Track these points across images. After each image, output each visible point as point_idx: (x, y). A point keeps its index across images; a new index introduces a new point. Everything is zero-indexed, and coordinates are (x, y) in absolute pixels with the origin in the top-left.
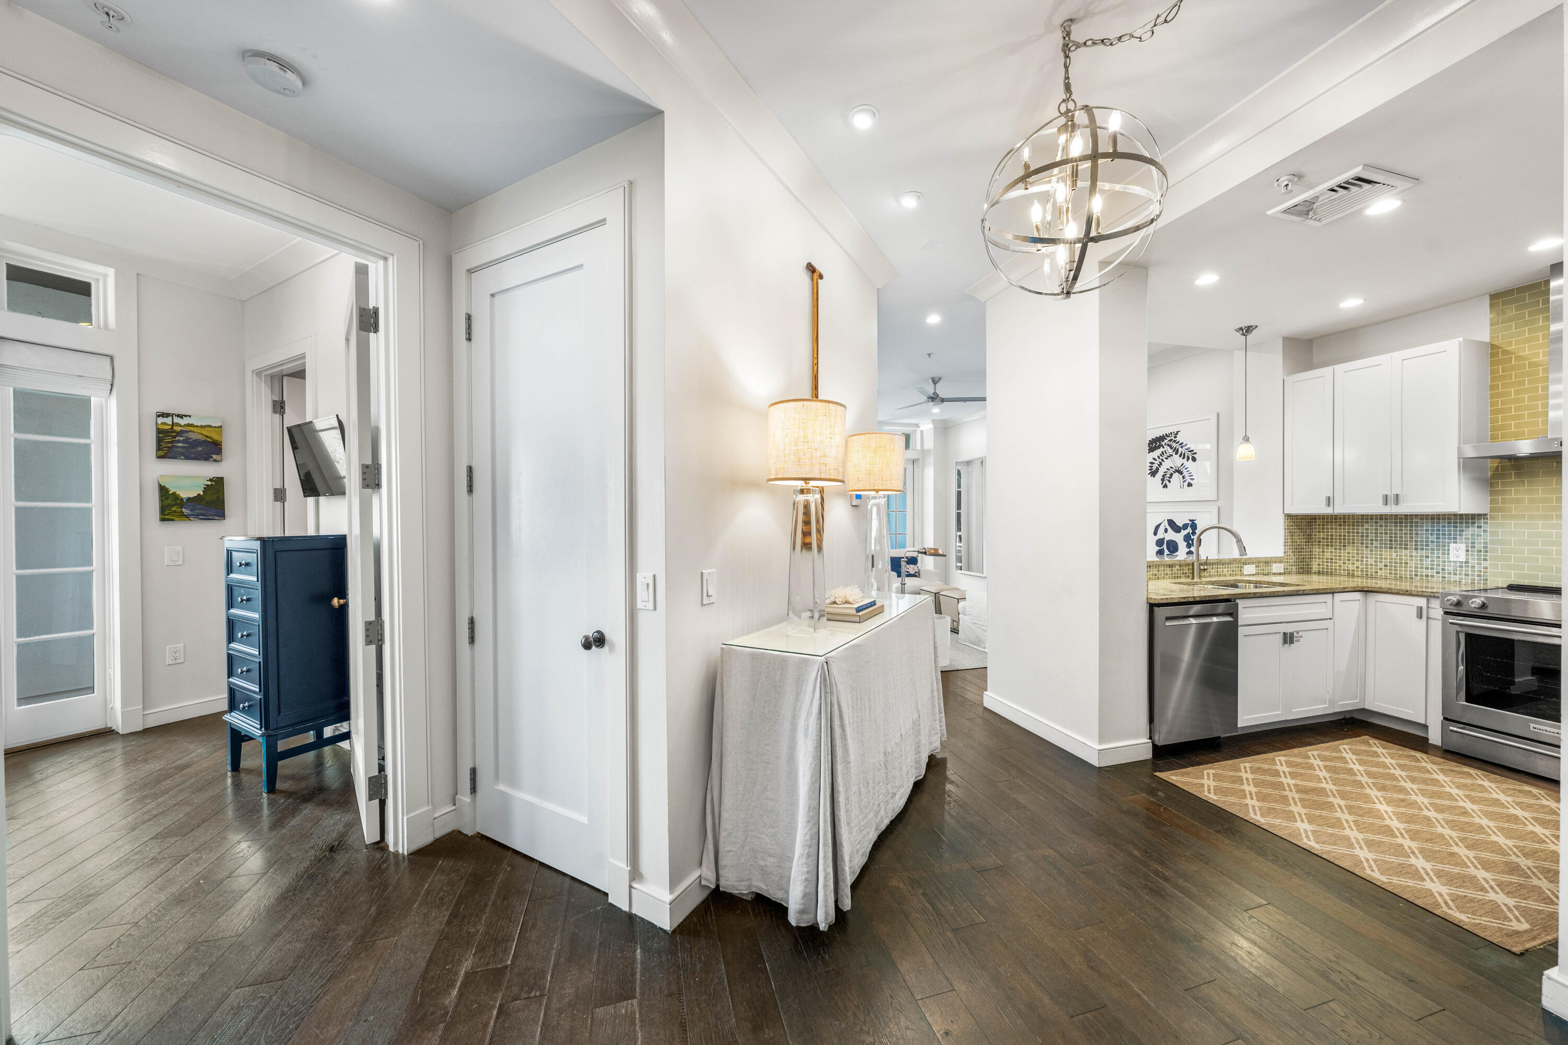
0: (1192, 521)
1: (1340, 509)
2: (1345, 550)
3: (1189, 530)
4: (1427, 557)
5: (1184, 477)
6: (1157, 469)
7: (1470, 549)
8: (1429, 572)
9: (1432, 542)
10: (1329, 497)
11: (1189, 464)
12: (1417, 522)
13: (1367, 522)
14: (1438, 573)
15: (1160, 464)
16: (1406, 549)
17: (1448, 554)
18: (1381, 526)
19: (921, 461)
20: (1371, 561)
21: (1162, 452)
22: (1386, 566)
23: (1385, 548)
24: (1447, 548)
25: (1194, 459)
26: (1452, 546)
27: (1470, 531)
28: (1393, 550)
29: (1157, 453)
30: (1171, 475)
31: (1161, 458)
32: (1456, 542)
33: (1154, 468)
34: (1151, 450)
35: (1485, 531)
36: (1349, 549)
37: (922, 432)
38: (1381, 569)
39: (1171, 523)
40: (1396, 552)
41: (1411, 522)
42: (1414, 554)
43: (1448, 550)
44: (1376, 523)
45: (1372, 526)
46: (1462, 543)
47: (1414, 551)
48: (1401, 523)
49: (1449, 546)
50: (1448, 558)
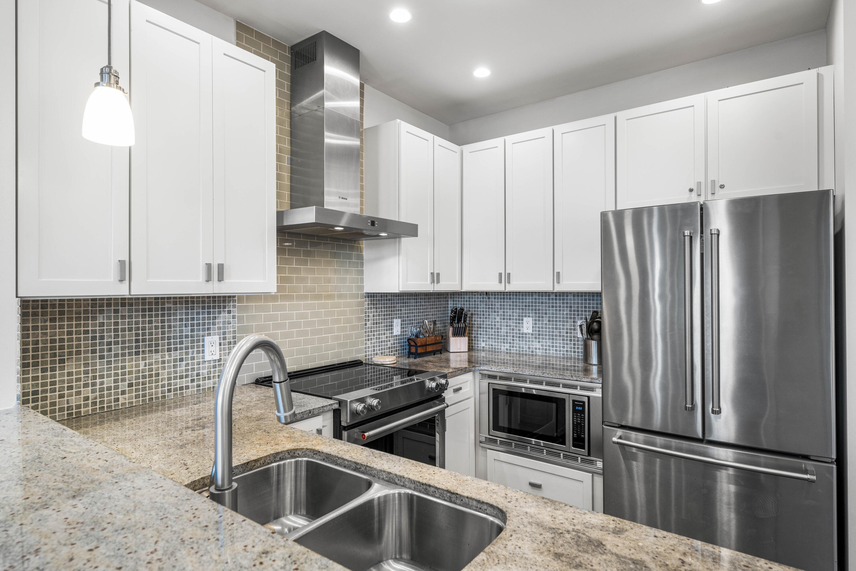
2: (62, 368)
4: (181, 360)
7: (222, 341)
8: (184, 382)
9: (187, 336)
12: (169, 309)
13: (102, 312)
14: (193, 381)
16: (157, 351)
17: (203, 352)
18: (123, 317)
20: (108, 382)
22: (130, 385)
23: (130, 354)
24: (201, 343)
26: (207, 338)
27: (223, 317)
28: (141, 356)
32: (209, 335)
35: (234, 317)
36: (71, 366)
38: (123, 393)
40: (144, 359)
41: (163, 309)
42: (167, 358)
43: (203, 346)
44: (116, 311)
45: (109, 318)
46: (215, 334)
47: (166, 353)
48: (150, 310)
49: (203, 341)
50: (203, 357)
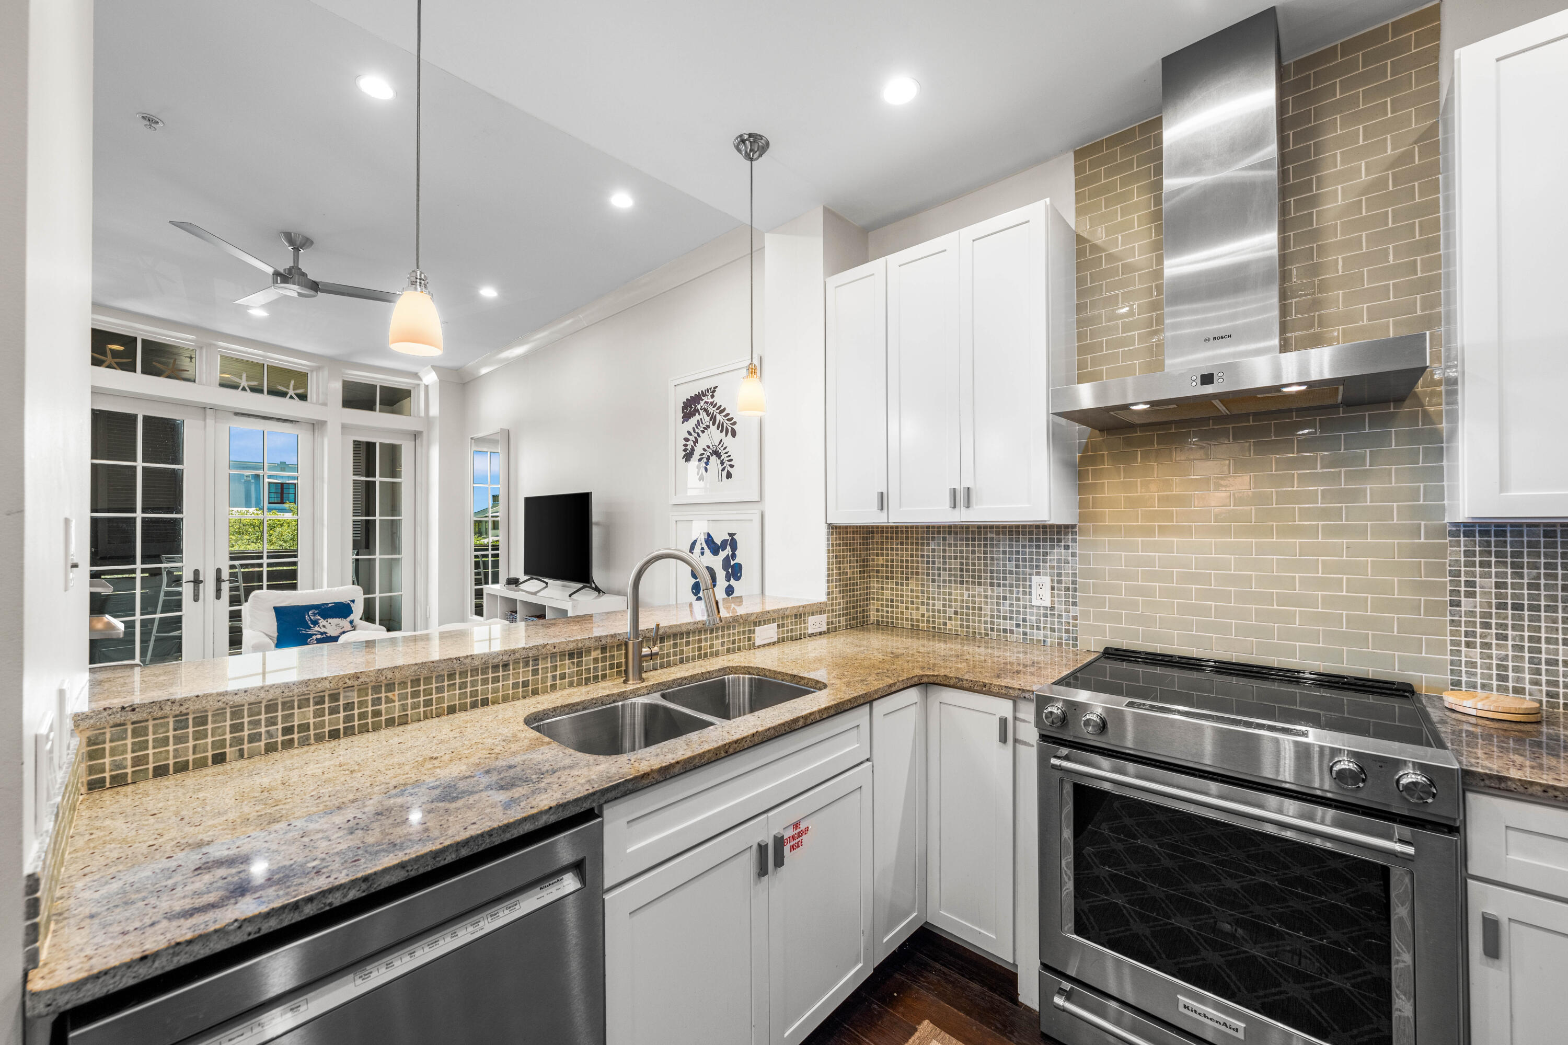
0: (731, 535)
1: (898, 516)
2: (907, 585)
3: (728, 551)
4: (1005, 598)
5: (722, 463)
6: (693, 450)
7: (1056, 585)
8: (1008, 625)
9: (1011, 572)
10: (882, 493)
11: (728, 441)
12: (992, 539)
13: (933, 539)
14: (1018, 626)
15: (696, 442)
16: (980, 584)
17: (1030, 595)
18: (950, 545)
19: (425, 434)
20: (939, 605)
21: (698, 421)
22: (956, 613)
23: (956, 582)
24: (1028, 583)
25: (734, 434)
26: (1034, 578)
27: (1057, 553)
28: (965, 586)
29: (693, 421)
30: (708, 459)
31: (697, 430)
32: (1038, 574)
33: (689, 447)
34: (686, 417)
35: (1074, 555)
36: (913, 584)
37: (427, 387)
38: (950, 618)
39: (709, 540)
40: (968, 589)
41: (986, 539)
42: (989, 593)
43: (1030, 586)
44: (944, 539)
45: (939, 545)
46: (1045, 574)
47: (989, 588)
48: (973, 539)
49: (1030, 580)
50: (1030, 601)
